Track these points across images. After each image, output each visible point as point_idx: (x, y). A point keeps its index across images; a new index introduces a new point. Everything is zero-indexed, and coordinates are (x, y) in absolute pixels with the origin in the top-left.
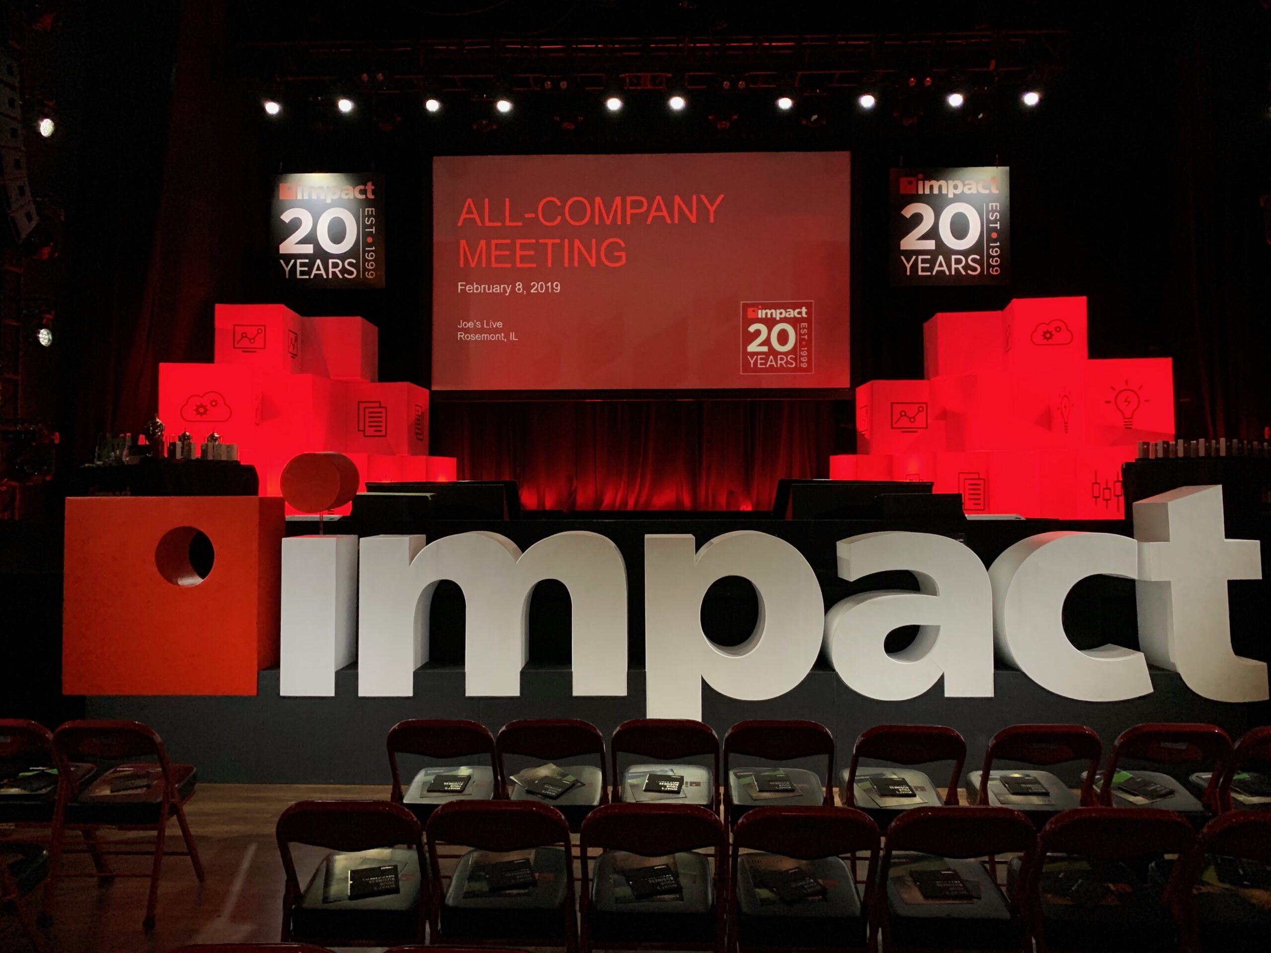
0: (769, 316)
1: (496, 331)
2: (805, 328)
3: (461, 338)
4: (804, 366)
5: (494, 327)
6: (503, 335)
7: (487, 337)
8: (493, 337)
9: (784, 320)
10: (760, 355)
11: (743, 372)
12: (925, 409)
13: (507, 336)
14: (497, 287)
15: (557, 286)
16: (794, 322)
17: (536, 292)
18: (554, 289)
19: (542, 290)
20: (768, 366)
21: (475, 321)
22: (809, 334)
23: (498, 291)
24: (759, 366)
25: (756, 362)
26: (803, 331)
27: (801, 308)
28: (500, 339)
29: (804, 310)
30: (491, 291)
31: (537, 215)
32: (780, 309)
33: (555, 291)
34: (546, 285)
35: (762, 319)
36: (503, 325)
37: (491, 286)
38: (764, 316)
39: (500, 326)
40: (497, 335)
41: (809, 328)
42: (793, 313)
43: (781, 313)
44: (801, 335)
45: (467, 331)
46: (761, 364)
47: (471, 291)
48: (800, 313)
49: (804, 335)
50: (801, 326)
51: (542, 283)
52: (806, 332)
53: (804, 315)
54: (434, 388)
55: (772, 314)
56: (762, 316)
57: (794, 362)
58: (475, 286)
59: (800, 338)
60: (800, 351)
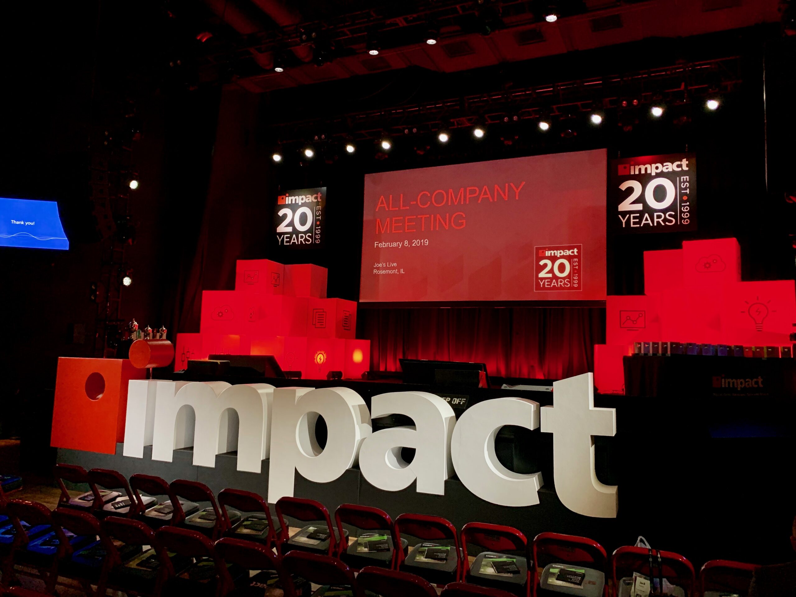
0: (553, 255)
1: (394, 268)
2: (576, 262)
3: (375, 273)
4: (576, 286)
5: (393, 266)
6: (397, 270)
7: (389, 271)
8: (391, 272)
9: (562, 257)
10: (547, 279)
11: (535, 290)
12: (643, 315)
13: (399, 271)
14: (394, 244)
15: (426, 241)
16: (569, 258)
17: (415, 245)
18: (425, 243)
19: (418, 244)
20: (552, 286)
21: (383, 263)
22: (579, 266)
23: (395, 246)
24: (546, 286)
25: (544, 284)
26: (575, 264)
27: (574, 249)
28: (395, 273)
29: (576, 250)
30: (391, 246)
31: (417, 203)
32: (560, 250)
33: (425, 244)
34: (420, 241)
35: (548, 256)
36: (397, 265)
37: (392, 243)
38: (549, 255)
39: (395, 265)
40: (394, 271)
41: (579, 262)
42: (568, 253)
43: (560, 253)
44: (573, 266)
45: (378, 269)
46: (548, 285)
47: (381, 247)
48: (573, 252)
49: (576, 266)
50: (574, 261)
51: (419, 240)
52: (577, 264)
53: (576, 254)
54: (360, 301)
55: (554, 253)
56: (548, 254)
57: (569, 284)
58: (383, 244)
59: (573, 268)
60: (573, 276)
